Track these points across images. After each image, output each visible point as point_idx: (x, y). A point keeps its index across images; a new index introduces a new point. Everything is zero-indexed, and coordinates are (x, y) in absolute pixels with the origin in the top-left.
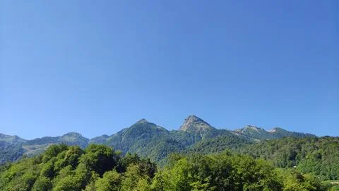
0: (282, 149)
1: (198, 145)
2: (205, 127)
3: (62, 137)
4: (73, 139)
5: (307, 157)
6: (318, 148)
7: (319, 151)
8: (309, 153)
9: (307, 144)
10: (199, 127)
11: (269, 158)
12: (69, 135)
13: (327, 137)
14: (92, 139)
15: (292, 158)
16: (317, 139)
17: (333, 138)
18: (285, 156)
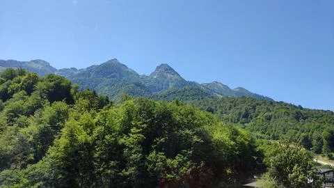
0: (239, 107)
1: (165, 92)
2: (176, 76)
3: (29, 63)
4: (39, 66)
5: (258, 117)
6: (270, 111)
7: (270, 114)
8: (261, 114)
9: (262, 106)
10: (169, 76)
11: (226, 113)
12: (36, 62)
13: (282, 102)
14: (60, 70)
15: (246, 116)
16: (272, 103)
17: (286, 104)
18: (240, 114)
